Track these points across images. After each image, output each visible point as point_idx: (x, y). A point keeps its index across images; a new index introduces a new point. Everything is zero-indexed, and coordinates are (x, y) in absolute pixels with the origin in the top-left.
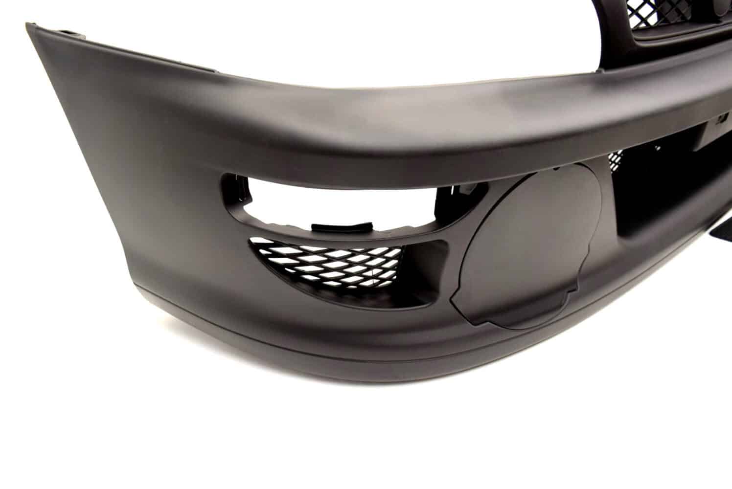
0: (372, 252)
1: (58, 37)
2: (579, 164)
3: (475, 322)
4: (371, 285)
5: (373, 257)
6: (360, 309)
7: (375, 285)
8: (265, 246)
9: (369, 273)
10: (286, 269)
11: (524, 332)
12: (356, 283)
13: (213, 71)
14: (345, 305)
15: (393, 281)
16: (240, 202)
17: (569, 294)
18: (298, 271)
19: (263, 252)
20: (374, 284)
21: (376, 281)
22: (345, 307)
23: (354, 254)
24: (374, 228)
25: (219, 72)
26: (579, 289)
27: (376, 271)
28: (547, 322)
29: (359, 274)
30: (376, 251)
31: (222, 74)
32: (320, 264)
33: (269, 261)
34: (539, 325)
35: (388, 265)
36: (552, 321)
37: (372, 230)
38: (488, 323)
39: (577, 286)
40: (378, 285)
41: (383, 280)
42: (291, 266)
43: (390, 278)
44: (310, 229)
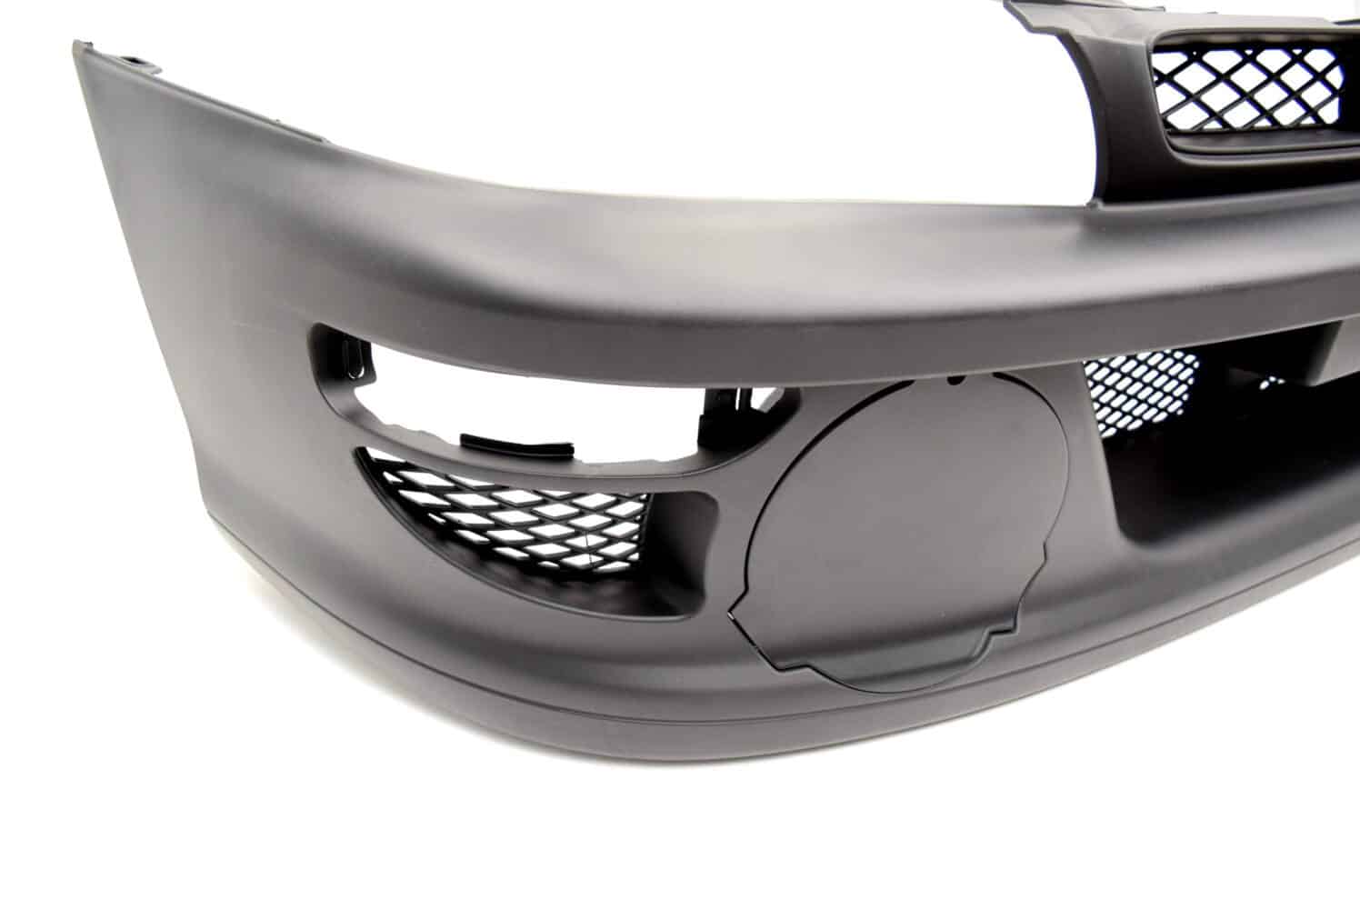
0: (582, 501)
1: (115, 69)
2: (998, 375)
3: (781, 664)
4: (587, 565)
5: (583, 512)
6: (551, 607)
7: (594, 566)
8: (394, 468)
9: (580, 542)
10: (430, 515)
11: (886, 699)
12: (555, 558)
13: (319, 140)
14: (525, 596)
15: (631, 562)
16: (351, 379)
17: (994, 638)
18: (449, 521)
19: (390, 477)
20: (591, 563)
21: (596, 559)
22: (525, 599)
23: (546, 500)
24: (576, 455)
25: (328, 142)
26: (1018, 630)
27: (594, 540)
28: (935, 685)
29: (560, 540)
30: (590, 501)
31: (335, 145)
32: (485, 512)
33: (399, 494)
34: (917, 690)
35: (618, 530)
36: (947, 687)
37: (572, 457)
38: (808, 670)
39: (1015, 624)
40: (596, 567)
41: (608, 559)
42: (438, 510)
43: (623, 558)
44: (457, 442)
